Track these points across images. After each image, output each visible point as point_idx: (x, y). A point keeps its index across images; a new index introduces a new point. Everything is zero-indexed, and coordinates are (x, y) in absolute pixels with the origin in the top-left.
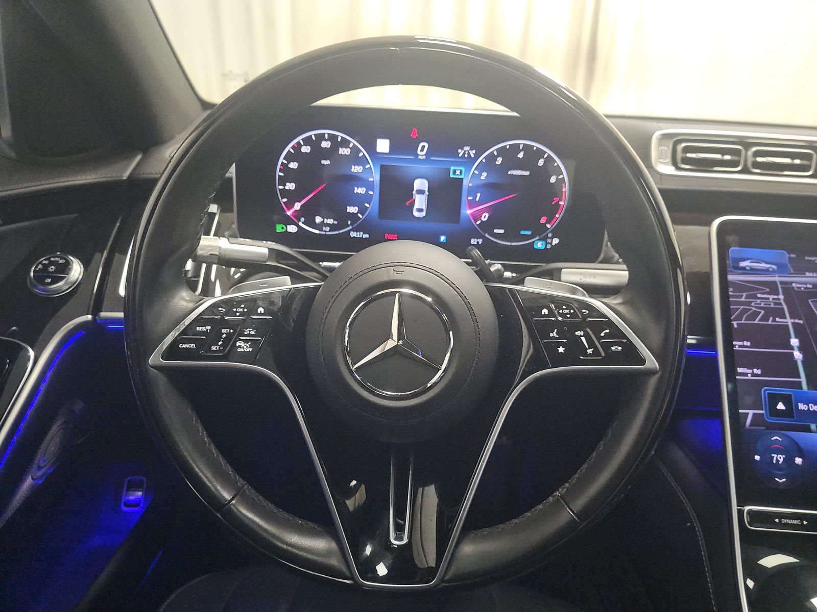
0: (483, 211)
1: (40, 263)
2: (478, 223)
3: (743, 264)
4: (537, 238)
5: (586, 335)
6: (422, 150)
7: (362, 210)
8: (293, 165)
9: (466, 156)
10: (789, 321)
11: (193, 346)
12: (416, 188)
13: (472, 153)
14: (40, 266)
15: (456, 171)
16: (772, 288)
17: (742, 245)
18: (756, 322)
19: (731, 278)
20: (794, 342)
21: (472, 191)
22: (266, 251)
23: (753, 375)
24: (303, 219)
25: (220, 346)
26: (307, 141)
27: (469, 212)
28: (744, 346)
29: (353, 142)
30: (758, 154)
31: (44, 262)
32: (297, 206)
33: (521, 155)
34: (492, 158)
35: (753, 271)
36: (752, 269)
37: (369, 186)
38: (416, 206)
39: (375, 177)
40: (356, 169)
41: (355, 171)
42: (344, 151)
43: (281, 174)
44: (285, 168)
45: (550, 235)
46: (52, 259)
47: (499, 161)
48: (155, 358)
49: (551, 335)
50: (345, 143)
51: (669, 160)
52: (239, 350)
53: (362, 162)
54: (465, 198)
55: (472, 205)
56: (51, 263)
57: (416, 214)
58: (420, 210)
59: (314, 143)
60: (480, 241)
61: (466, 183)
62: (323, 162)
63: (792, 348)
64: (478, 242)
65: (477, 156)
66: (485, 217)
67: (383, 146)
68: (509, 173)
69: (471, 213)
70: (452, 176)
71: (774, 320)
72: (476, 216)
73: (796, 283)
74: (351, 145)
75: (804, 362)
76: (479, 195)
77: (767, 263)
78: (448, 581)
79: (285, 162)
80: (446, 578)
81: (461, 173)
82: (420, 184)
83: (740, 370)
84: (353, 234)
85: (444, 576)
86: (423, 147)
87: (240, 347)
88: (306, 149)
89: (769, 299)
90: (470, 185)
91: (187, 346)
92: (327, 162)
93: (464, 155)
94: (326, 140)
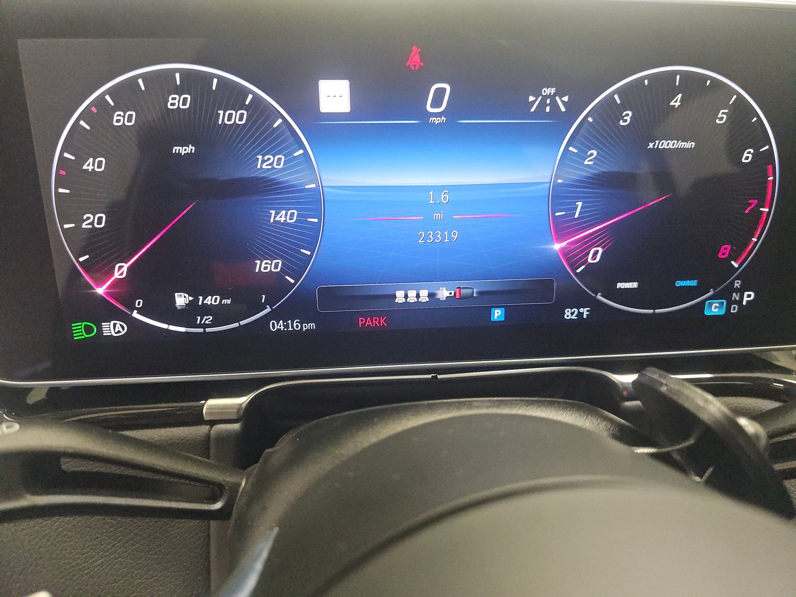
0: (590, 242)
2: (580, 269)
4: (711, 293)
6: (437, 103)
7: (296, 266)
9: (548, 110)
13: (562, 103)
24: (138, 303)
26: (127, 96)
27: (557, 246)
29: (254, 93)
32: (121, 271)
33: (676, 102)
34: (610, 111)
37: (309, 203)
39: (321, 179)
40: (269, 163)
41: (266, 167)
42: (234, 117)
43: (64, 191)
45: (737, 284)
47: (627, 118)
53: (281, 142)
60: (585, 311)
61: (548, 177)
62: (177, 149)
64: (580, 315)
65: (574, 109)
66: (595, 255)
67: (335, 96)
68: (652, 145)
69: (562, 250)
72: (575, 255)
74: (248, 99)
76: (579, 205)
84: (277, 326)
86: (440, 93)
88: (124, 118)
90: (559, 180)
92: (184, 150)
93: (543, 104)
94: (179, 91)
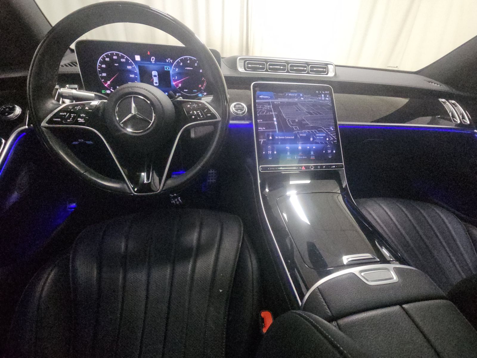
0: (180, 83)
1: (2, 108)
2: (178, 87)
3: (260, 97)
4: (199, 93)
5: (201, 112)
6: (153, 60)
8: (104, 66)
9: (169, 62)
10: (273, 113)
11: (59, 120)
12: (153, 74)
13: (171, 61)
14: (2, 109)
15: (167, 68)
16: (269, 103)
17: (260, 91)
18: (264, 114)
19: (257, 101)
20: (275, 119)
21: (173, 76)
22: (93, 95)
23: (263, 129)
24: (112, 88)
25: (71, 120)
26: (107, 56)
27: (174, 83)
28: (260, 121)
29: (126, 57)
30: (270, 65)
31: (4, 107)
32: (109, 83)
33: (189, 62)
34: (178, 63)
35: (263, 99)
36: (263, 98)
37: (135, 74)
38: (155, 81)
39: (137, 71)
40: (129, 67)
41: (129, 68)
42: (123, 60)
43: (99, 70)
44: (100, 67)
45: (203, 91)
46: (7, 106)
47: (181, 64)
48: (44, 124)
49: (190, 113)
50: (123, 57)
51: (243, 67)
52: (79, 121)
53: (131, 64)
54: (172, 78)
55: (175, 81)
56: (7, 108)
57: (155, 84)
58: (156, 83)
59: (111, 57)
61: (171, 72)
62: (115, 64)
63: (274, 121)
64: (179, 95)
65: (174, 62)
66: (180, 85)
67: (138, 58)
68: (186, 68)
69: (175, 84)
70: (165, 70)
71: (269, 113)
72: (177, 85)
73: (276, 102)
74: (125, 58)
75: (277, 125)
76: (176, 77)
77: (267, 96)
78: (164, 190)
79: (100, 65)
80: (163, 190)
81: (169, 68)
82: (154, 73)
83: (259, 128)
85: (162, 189)
87: (79, 120)
88: (107, 59)
89: (267, 107)
90: (173, 73)
91: (57, 120)
92: (117, 65)
93: (168, 62)
94: (115, 56)
